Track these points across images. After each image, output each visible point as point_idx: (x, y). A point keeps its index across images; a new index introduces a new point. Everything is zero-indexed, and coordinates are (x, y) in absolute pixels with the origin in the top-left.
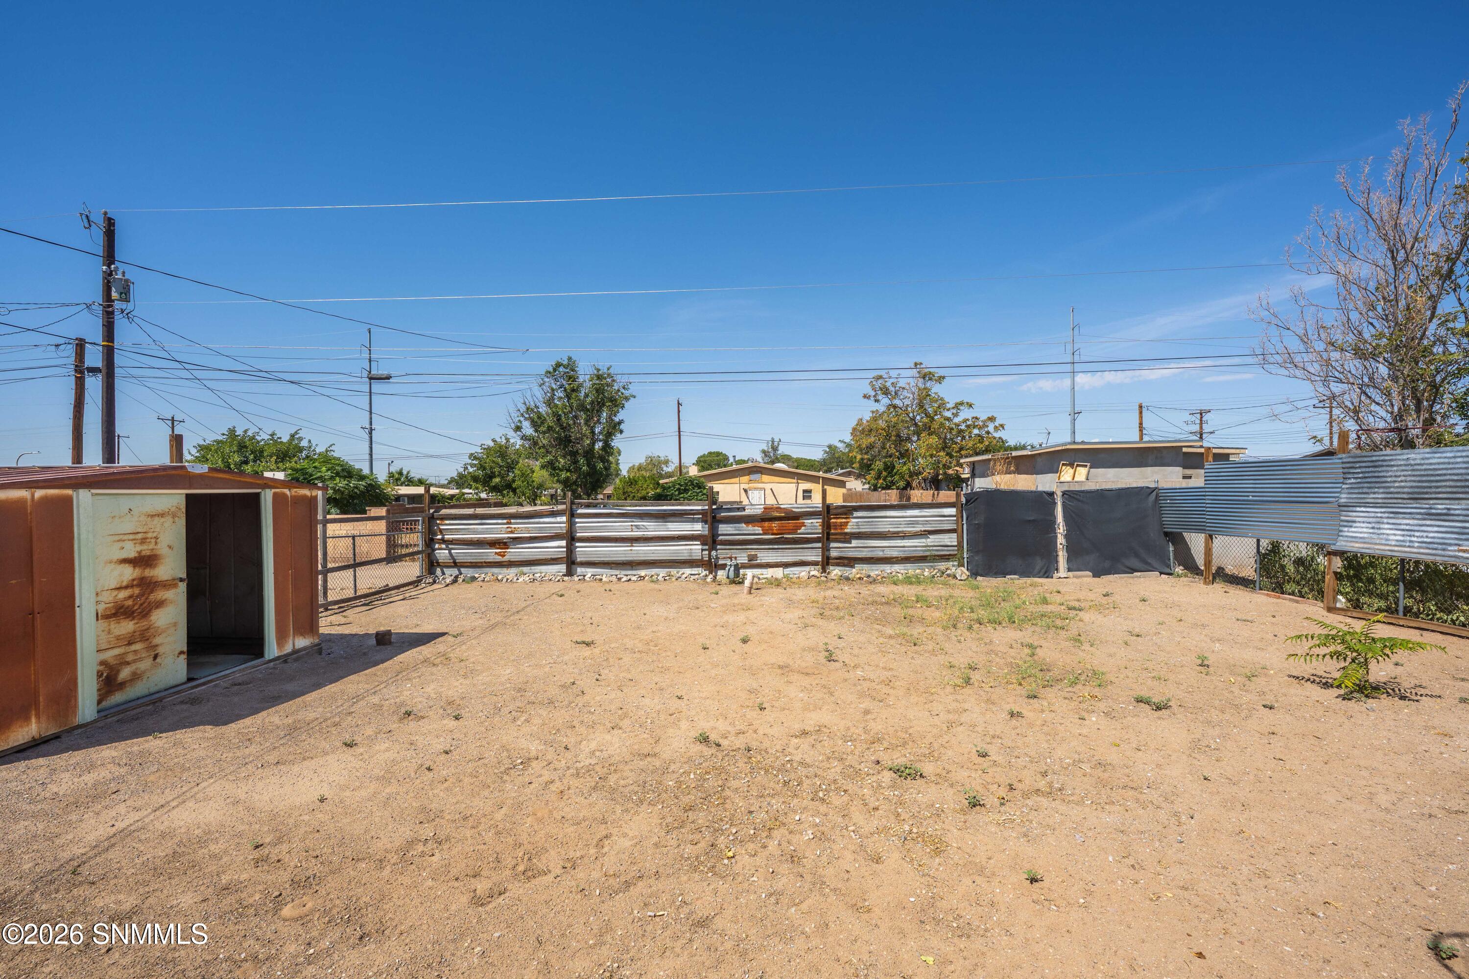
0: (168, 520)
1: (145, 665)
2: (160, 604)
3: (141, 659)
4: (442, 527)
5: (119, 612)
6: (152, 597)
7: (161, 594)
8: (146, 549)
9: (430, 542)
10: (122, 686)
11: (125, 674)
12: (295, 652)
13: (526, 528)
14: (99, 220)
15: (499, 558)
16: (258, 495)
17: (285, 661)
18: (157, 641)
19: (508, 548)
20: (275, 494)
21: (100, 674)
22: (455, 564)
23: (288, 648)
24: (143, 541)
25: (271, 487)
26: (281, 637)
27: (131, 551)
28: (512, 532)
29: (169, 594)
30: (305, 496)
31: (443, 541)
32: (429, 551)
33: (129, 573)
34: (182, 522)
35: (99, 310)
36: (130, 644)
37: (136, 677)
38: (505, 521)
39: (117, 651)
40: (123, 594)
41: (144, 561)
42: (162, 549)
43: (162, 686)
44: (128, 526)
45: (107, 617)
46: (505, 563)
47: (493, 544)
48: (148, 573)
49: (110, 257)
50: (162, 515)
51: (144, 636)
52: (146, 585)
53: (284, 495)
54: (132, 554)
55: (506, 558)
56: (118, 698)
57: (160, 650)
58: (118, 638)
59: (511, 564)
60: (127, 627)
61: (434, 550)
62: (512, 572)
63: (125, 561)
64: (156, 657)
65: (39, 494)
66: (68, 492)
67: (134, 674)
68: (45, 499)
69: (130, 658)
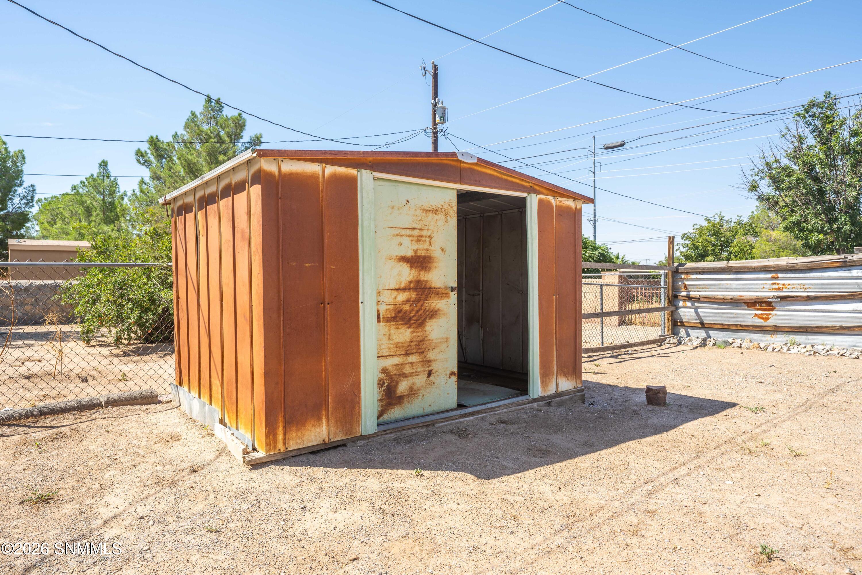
0: (441, 217)
1: (420, 380)
2: (434, 314)
3: (416, 374)
4: (687, 282)
5: (398, 316)
6: (427, 304)
7: (435, 303)
8: (422, 248)
9: (674, 299)
10: (400, 400)
11: (403, 387)
12: (559, 394)
13: (800, 284)
14: (430, 69)
15: (759, 322)
16: (524, 200)
17: (549, 404)
18: (431, 355)
19: (772, 310)
20: (540, 202)
21: (381, 383)
22: (703, 326)
23: (551, 390)
24: (419, 239)
25: (537, 192)
26: (545, 375)
27: (408, 248)
28: (779, 289)
29: (441, 304)
30: (569, 208)
31: (689, 298)
32: (673, 308)
33: (406, 273)
34: (453, 222)
35: (430, 131)
36: (407, 354)
37: (412, 392)
38: (769, 276)
39: (396, 360)
40: (402, 297)
41: (420, 262)
42: (436, 253)
43: (435, 408)
44: (406, 219)
45: (388, 320)
46: (770, 329)
47: (752, 304)
48: (424, 276)
49: (435, 94)
50: (435, 211)
51: (420, 347)
52: (421, 290)
53: (549, 202)
54: (409, 253)
55: (771, 322)
56: (398, 412)
57: (434, 366)
58: (397, 345)
59: (777, 330)
60: (405, 334)
61: (677, 308)
62: (779, 340)
63: (403, 259)
64: (430, 374)
65: (330, 170)
66: (353, 172)
67: (411, 389)
68: (335, 179)
69: (407, 370)
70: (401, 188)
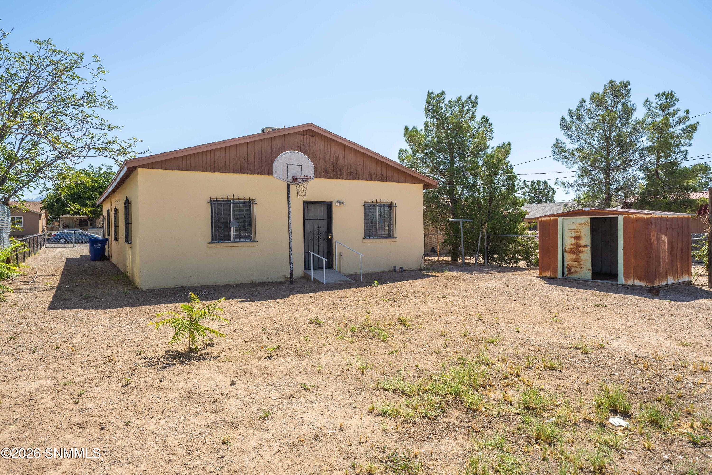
0: (584, 226)
1: (578, 269)
2: (582, 252)
3: (577, 267)
5: (571, 252)
6: (580, 249)
7: (582, 249)
8: (578, 234)
10: (572, 273)
11: (573, 270)
12: (634, 285)
16: (617, 217)
17: (627, 288)
18: (581, 263)
20: (625, 217)
21: (567, 267)
23: (631, 283)
24: (577, 232)
25: (622, 214)
26: (627, 276)
27: (574, 235)
29: (584, 249)
30: (643, 218)
33: (573, 241)
34: (589, 227)
36: (574, 261)
37: (576, 272)
39: (571, 263)
40: (572, 247)
41: (577, 238)
42: (582, 235)
43: (583, 278)
44: (573, 227)
45: (568, 252)
48: (578, 242)
50: (582, 224)
51: (578, 260)
52: (578, 246)
53: (630, 217)
54: (574, 236)
56: (571, 276)
57: (583, 266)
58: (571, 259)
60: (573, 256)
63: (572, 237)
64: (581, 268)
65: (552, 218)
66: (557, 218)
67: (575, 271)
68: (553, 220)
69: (574, 266)
70: (571, 220)
